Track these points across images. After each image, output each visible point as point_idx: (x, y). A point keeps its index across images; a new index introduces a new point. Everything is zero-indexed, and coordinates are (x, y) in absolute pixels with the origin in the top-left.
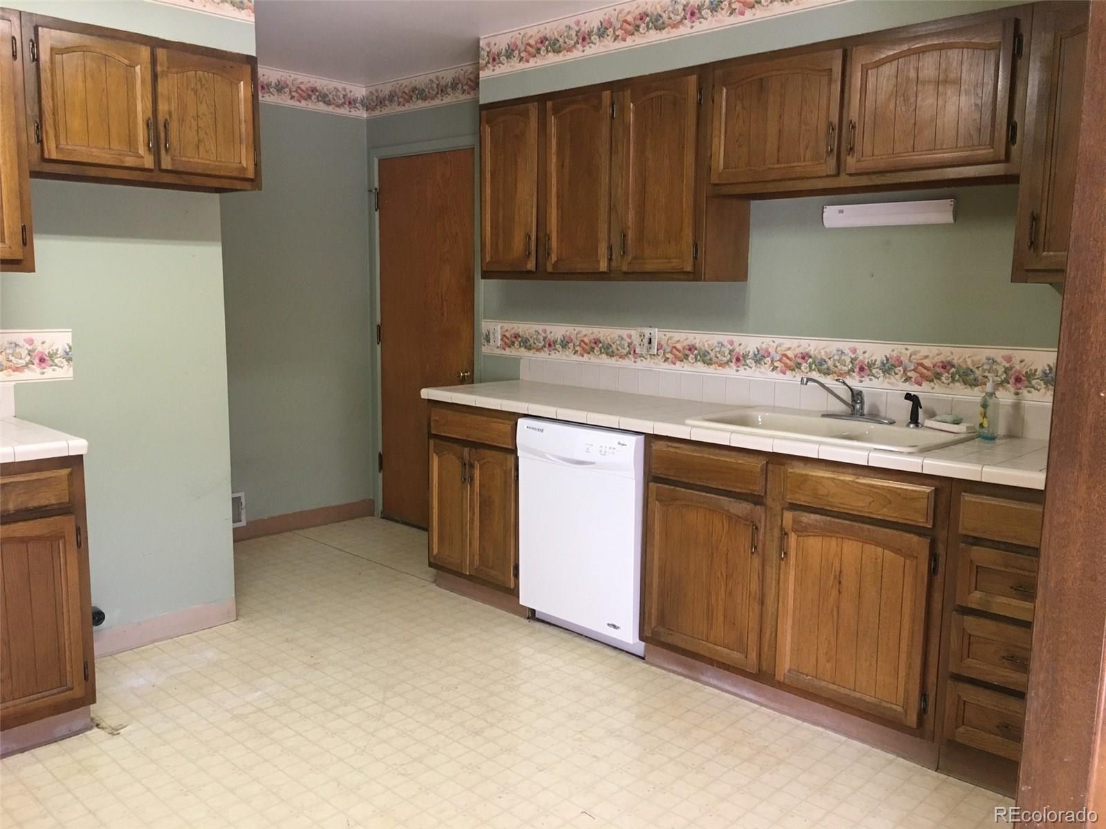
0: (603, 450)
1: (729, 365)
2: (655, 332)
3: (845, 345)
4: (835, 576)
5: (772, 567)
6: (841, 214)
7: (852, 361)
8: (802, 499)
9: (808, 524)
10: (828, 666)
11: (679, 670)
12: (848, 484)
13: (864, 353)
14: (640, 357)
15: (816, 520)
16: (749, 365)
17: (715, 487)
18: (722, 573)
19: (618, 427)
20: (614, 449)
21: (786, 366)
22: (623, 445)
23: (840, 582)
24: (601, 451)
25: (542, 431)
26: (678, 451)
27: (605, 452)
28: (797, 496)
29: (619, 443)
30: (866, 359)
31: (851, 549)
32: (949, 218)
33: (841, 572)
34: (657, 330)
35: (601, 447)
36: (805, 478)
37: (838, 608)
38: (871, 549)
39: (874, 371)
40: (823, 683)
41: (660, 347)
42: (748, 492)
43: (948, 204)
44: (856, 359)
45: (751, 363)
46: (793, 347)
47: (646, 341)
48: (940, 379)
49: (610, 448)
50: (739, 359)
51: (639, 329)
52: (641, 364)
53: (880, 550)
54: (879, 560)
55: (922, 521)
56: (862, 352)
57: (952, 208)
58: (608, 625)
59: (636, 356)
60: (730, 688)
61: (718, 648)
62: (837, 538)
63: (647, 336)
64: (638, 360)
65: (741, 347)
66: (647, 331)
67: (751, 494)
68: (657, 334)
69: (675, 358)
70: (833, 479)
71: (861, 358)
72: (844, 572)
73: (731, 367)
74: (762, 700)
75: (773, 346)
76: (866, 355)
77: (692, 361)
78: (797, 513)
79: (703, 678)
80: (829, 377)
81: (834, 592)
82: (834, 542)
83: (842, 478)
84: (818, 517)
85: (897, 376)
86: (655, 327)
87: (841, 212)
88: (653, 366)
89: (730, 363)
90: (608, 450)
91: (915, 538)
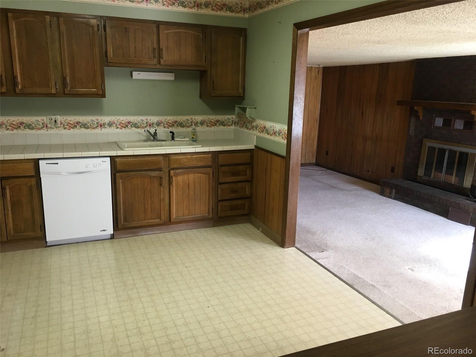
0: (95, 165)
1: (97, 128)
2: (58, 118)
3: (144, 118)
4: (187, 186)
5: (166, 189)
6: (139, 75)
7: (147, 123)
8: (175, 166)
9: (179, 173)
10: (187, 211)
11: (130, 235)
12: (190, 158)
13: (150, 120)
14: (50, 128)
15: (181, 171)
16: (106, 127)
17: (144, 169)
18: (149, 196)
19: (99, 156)
20: (100, 164)
21: (122, 126)
22: (105, 162)
23: (189, 187)
24: (94, 166)
25: (58, 164)
26: (128, 160)
27: (96, 166)
28: (175, 165)
29: (102, 161)
30: (151, 122)
31: (191, 176)
32: (173, 79)
33: (189, 184)
34: (59, 116)
35: (94, 164)
36: (177, 159)
37: (189, 194)
38: (196, 175)
39: (154, 126)
40: (186, 217)
41: (61, 123)
42: (157, 168)
43: (173, 74)
44: (148, 122)
45: (107, 127)
46: (124, 120)
47: (53, 121)
48: (174, 126)
49: (98, 164)
50: (102, 126)
51: (49, 117)
52: (50, 131)
53: (199, 174)
54: (199, 178)
55: (210, 164)
56: (149, 120)
57: (174, 76)
58: (101, 231)
59: (48, 128)
60: (151, 233)
61: (150, 221)
62: (187, 175)
63: (54, 119)
64: (49, 130)
65: (102, 121)
66: (53, 117)
67: (158, 168)
68: (59, 118)
69: (70, 127)
70: (185, 158)
71: (149, 122)
72: (190, 184)
73: (98, 129)
74: (162, 231)
75: (116, 120)
76: (151, 121)
77: (79, 128)
78: (175, 170)
79: (139, 234)
80: (139, 129)
81: (187, 190)
82: (186, 175)
83: (188, 157)
84: (181, 170)
85: (161, 127)
86: (59, 115)
87: (139, 74)
88: (58, 131)
89: (97, 127)
90: (97, 165)
91: (209, 169)
